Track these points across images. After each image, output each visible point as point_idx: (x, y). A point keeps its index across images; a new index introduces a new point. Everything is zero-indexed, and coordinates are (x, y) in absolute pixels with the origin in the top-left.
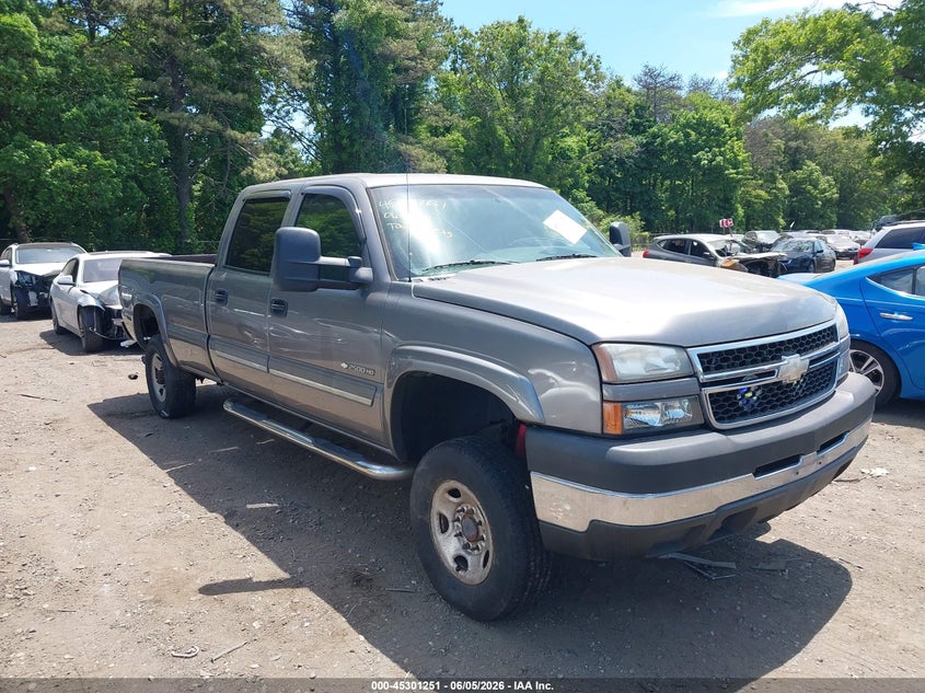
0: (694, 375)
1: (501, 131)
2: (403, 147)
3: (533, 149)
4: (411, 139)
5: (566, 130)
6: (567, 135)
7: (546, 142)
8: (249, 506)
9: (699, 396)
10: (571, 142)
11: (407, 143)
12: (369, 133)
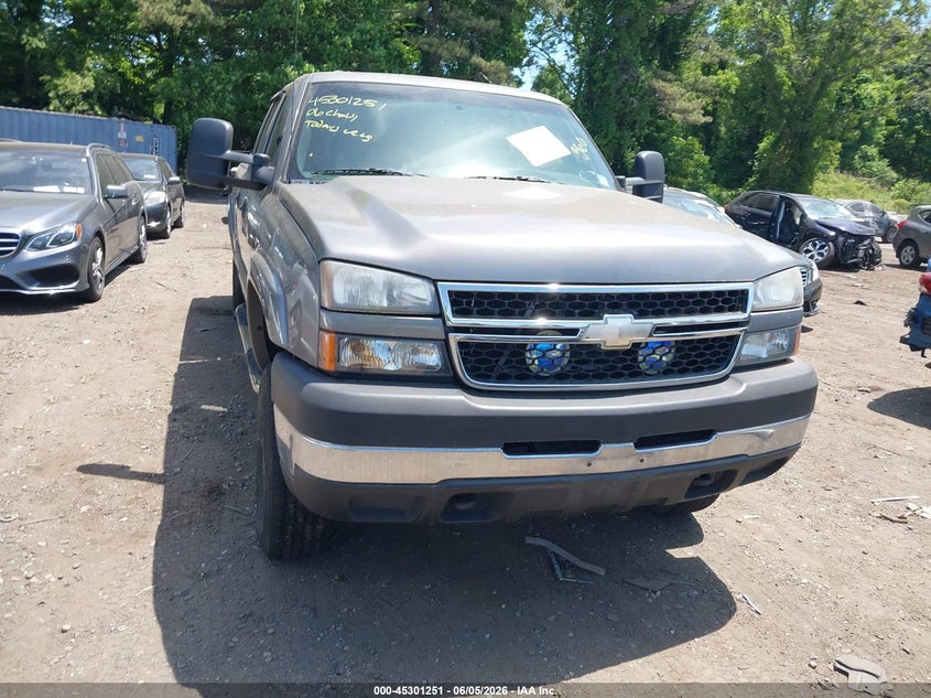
0: (441, 315)
1: (781, 71)
2: (659, 84)
3: (818, 94)
4: (670, 76)
5: (865, 74)
6: (866, 81)
7: (835, 87)
8: (203, 407)
9: (446, 341)
10: (871, 90)
11: (665, 80)
12: (626, 66)
